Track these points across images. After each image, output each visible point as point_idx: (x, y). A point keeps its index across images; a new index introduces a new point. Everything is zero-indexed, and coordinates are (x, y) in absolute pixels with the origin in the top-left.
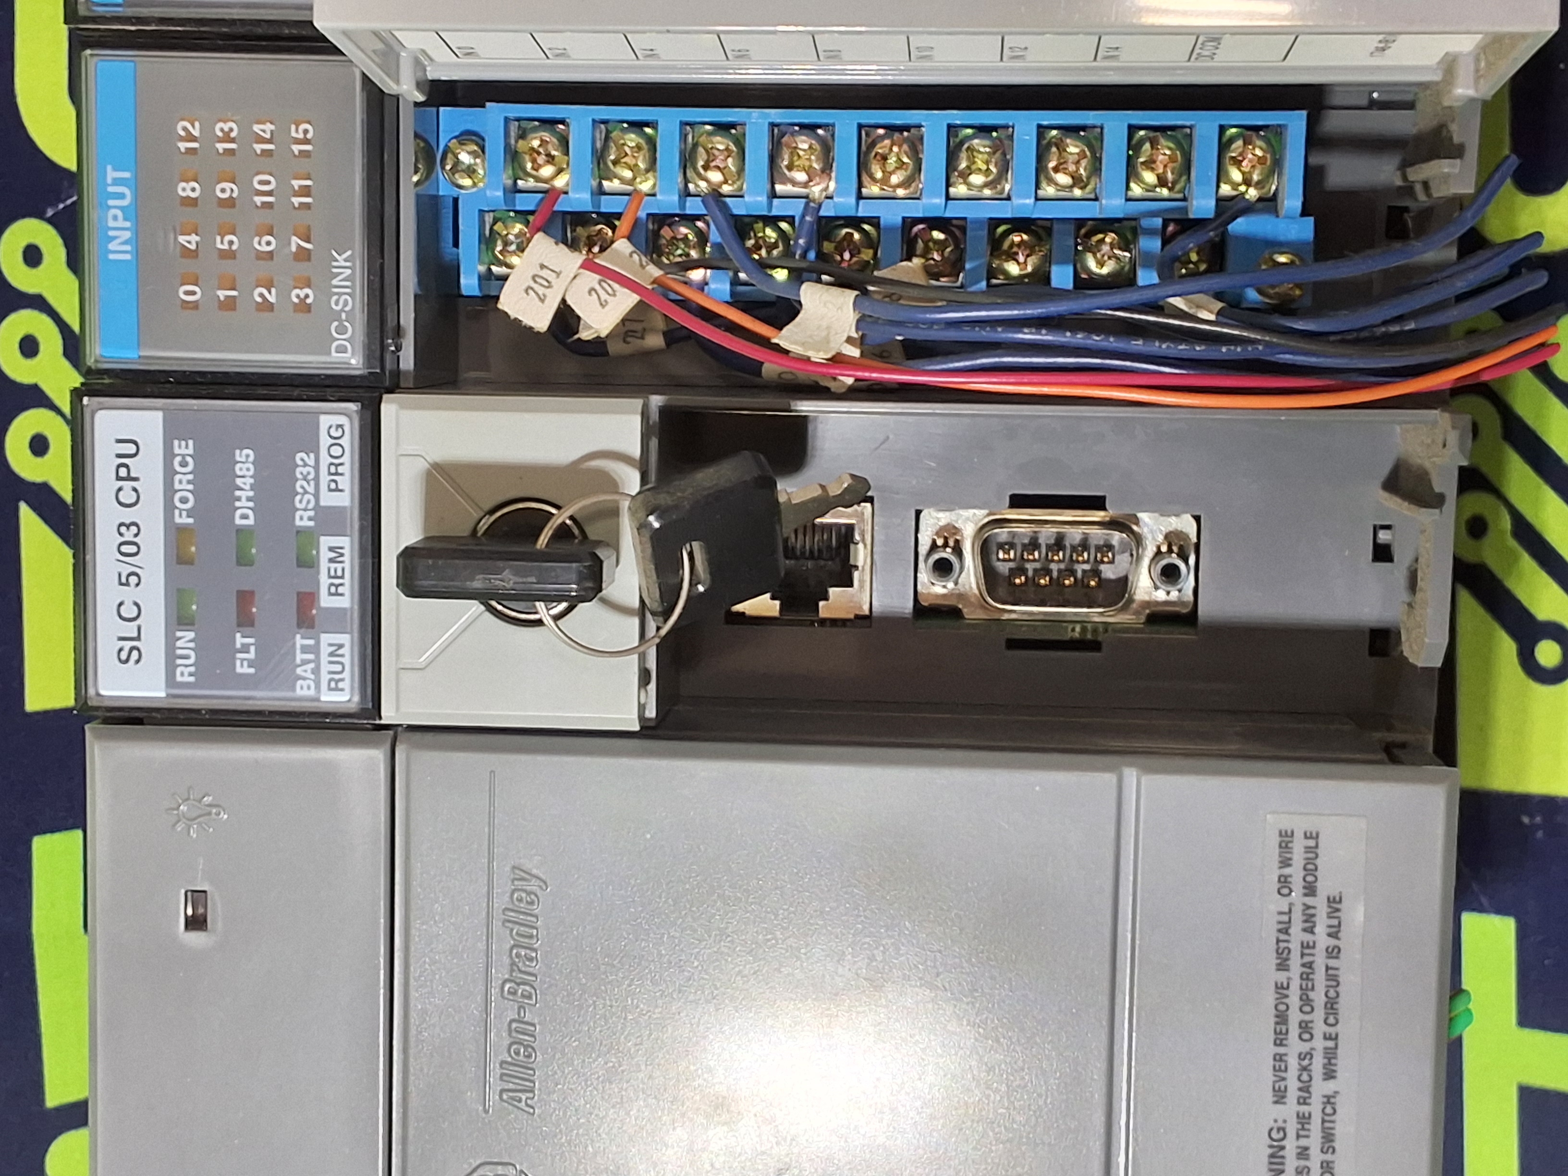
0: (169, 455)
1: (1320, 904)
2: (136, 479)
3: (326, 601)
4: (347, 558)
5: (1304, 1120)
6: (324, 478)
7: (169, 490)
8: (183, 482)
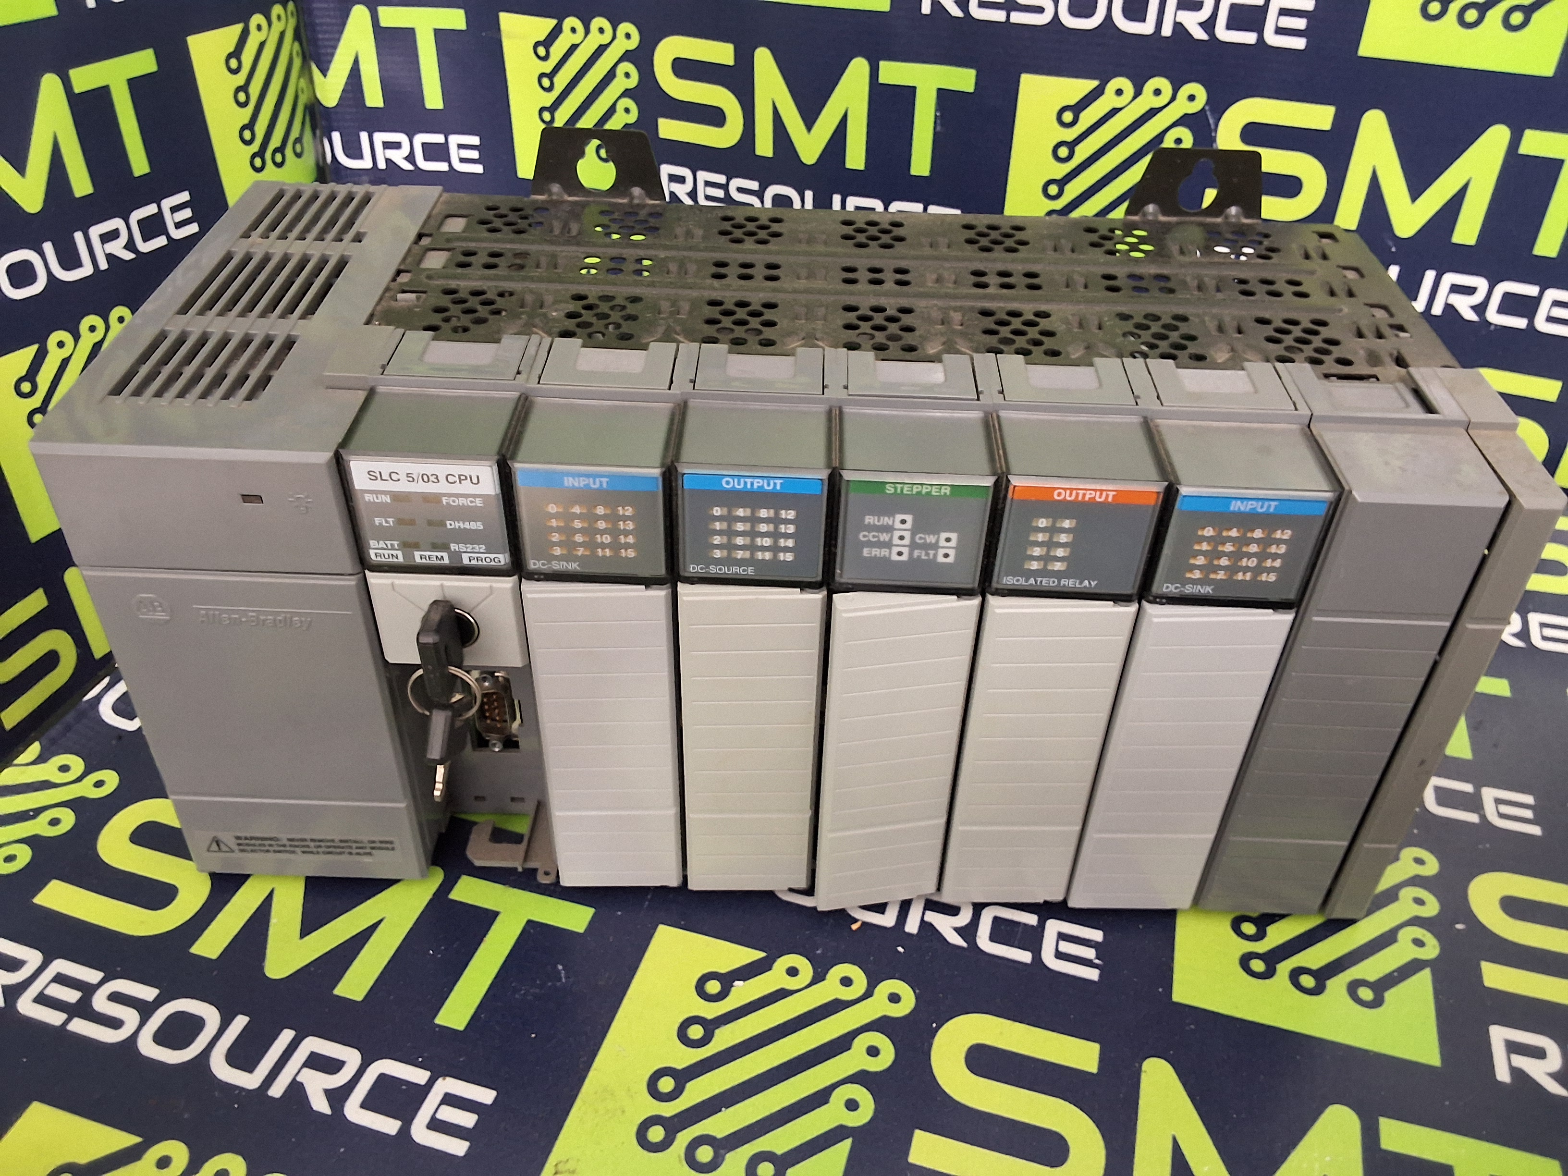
0: (475, 496)
1: (368, 850)
2: (460, 482)
3: (417, 554)
4: (439, 562)
5: (284, 846)
6: (475, 555)
7: (458, 496)
8: (462, 501)
